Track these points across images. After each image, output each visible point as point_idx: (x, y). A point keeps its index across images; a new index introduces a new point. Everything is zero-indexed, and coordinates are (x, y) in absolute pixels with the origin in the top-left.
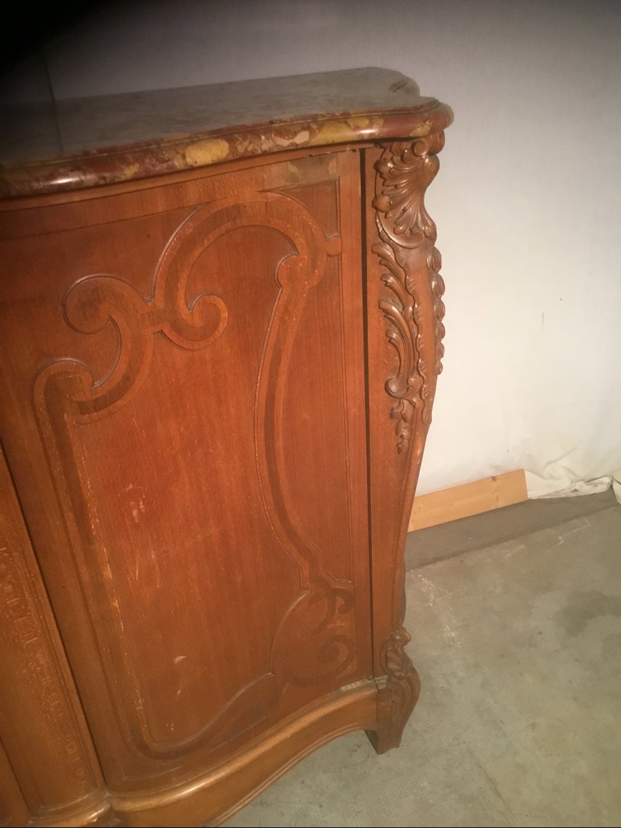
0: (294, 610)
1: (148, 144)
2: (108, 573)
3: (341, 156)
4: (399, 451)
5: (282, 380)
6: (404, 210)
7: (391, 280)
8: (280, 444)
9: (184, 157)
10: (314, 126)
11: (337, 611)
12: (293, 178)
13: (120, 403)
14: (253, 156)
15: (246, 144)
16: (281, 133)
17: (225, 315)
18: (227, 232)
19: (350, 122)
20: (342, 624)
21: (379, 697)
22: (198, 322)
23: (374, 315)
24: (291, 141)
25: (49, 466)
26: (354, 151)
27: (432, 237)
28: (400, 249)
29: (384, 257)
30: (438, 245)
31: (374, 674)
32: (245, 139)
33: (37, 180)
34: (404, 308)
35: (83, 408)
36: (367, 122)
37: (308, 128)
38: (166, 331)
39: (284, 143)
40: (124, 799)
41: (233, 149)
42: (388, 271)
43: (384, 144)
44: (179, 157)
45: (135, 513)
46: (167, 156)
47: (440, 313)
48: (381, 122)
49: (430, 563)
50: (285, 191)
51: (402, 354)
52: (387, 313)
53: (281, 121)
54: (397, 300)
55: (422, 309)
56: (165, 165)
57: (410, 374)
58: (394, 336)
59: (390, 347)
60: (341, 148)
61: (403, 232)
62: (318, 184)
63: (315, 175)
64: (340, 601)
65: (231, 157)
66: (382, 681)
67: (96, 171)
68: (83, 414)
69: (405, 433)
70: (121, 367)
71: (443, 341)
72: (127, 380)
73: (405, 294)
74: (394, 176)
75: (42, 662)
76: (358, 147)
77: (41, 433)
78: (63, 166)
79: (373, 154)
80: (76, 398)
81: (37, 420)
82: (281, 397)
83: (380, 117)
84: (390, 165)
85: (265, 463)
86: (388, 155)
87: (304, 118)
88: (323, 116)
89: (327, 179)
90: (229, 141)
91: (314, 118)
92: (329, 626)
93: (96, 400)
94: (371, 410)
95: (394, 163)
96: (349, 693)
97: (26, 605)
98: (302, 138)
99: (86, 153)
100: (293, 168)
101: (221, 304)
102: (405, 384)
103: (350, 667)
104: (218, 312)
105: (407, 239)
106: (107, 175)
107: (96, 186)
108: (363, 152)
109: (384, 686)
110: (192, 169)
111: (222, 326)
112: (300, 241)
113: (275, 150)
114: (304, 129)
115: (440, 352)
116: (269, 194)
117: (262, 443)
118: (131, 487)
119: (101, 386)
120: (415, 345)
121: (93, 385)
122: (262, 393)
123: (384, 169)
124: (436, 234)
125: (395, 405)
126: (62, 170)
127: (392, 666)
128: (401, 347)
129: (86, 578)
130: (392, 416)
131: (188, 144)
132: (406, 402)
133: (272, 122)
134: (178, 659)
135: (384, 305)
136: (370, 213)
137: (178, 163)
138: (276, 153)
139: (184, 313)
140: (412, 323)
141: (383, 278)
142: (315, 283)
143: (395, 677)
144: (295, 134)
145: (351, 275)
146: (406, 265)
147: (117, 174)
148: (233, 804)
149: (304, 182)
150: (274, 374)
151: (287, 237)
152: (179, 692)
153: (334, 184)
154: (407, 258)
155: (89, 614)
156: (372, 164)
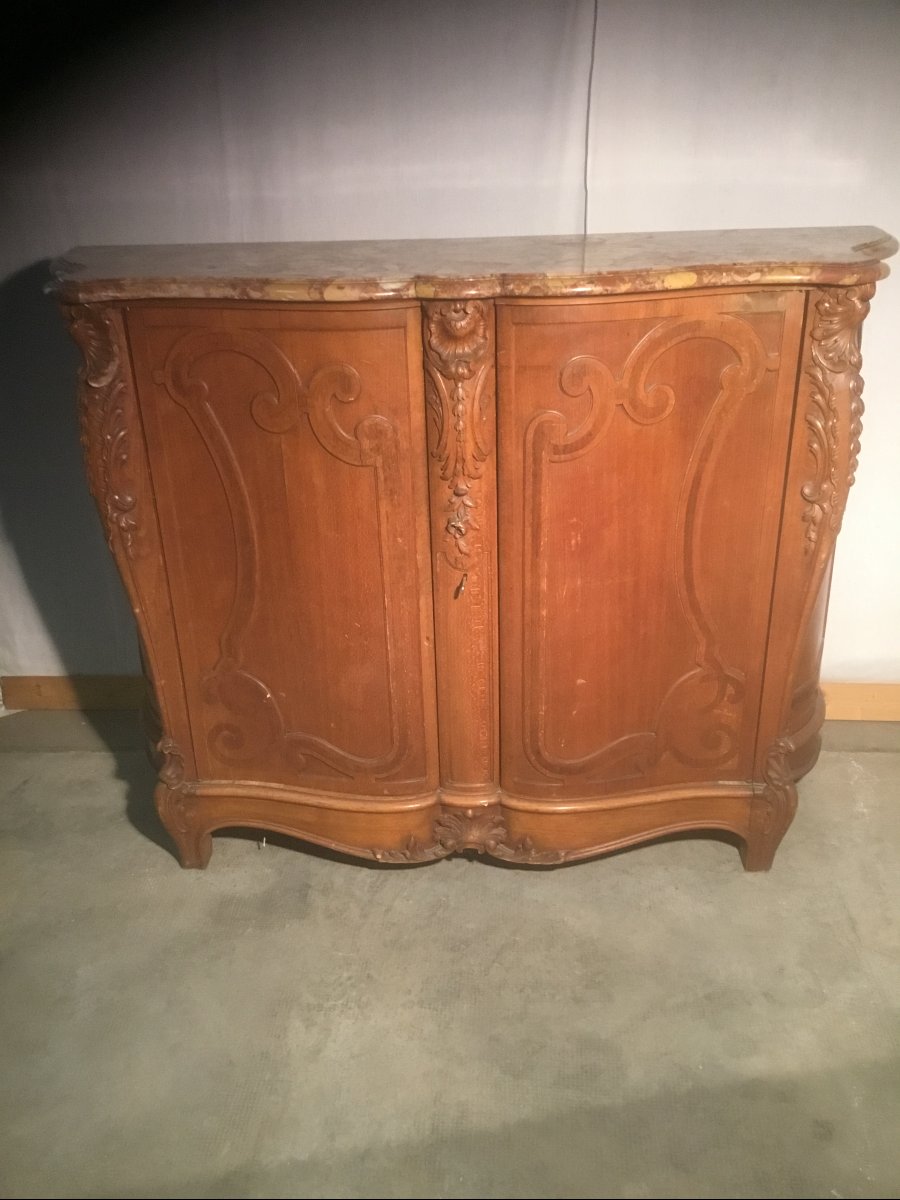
0: (686, 681)
1: (641, 271)
2: (544, 585)
3: (789, 294)
4: (806, 552)
5: (710, 466)
6: (836, 341)
7: (818, 397)
8: (699, 521)
9: (663, 282)
10: (766, 270)
11: (726, 699)
12: (747, 306)
13: (581, 452)
14: (715, 287)
15: (710, 277)
16: (738, 272)
17: (672, 402)
18: (688, 339)
19: (796, 270)
20: (729, 714)
21: (753, 801)
22: (650, 404)
23: (800, 426)
24: (746, 278)
25: (524, 489)
26: (801, 291)
27: (858, 365)
28: (828, 372)
29: (814, 377)
30: (862, 373)
31: (753, 778)
32: (710, 274)
33: (566, 287)
34: (826, 423)
35: (556, 450)
36: (808, 270)
37: (761, 271)
38: (625, 406)
39: (740, 279)
40: (511, 797)
41: (700, 279)
42: (817, 390)
43: (825, 289)
44: (660, 282)
45: (573, 542)
46: (651, 280)
47: (857, 432)
48: (819, 271)
49: (868, 751)
50: (738, 315)
51: (819, 462)
52: (811, 425)
53: (742, 264)
54: (821, 414)
55: (841, 424)
56: (648, 286)
57: (824, 480)
58: (815, 446)
59: (810, 455)
60: (790, 288)
61: (831, 358)
62: (766, 313)
63: (766, 305)
64: (730, 690)
65: (697, 286)
66: (760, 788)
67: (603, 285)
68: (555, 454)
69: (813, 536)
70: (588, 425)
71: (858, 457)
72: (590, 435)
73: (828, 411)
74: (829, 313)
75: (481, 648)
76: (804, 288)
77: (524, 462)
78: (583, 279)
79: (816, 295)
80: (553, 442)
81: (524, 452)
82: (707, 481)
83: (820, 268)
84: (827, 305)
85: (683, 534)
86: (827, 297)
87: (762, 263)
88: (776, 263)
89: (774, 310)
90: (697, 274)
91: (768, 264)
92: (716, 711)
93: (566, 446)
94: (785, 510)
95: (829, 303)
96: (724, 786)
97: (483, 597)
98: (754, 277)
99: (600, 274)
100: (748, 299)
101: (671, 393)
102: (817, 488)
103: (730, 763)
104: (668, 398)
105: (834, 364)
106: (609, 288)
107: (601, 295)
108: (808, 293)
109: (761, 792)
110: (667, 291)
111: (669, 410)
112: (745, 355)
113: (732, 284)
114: (757, 271)
115: (854, 466)
116: (726, 316)
117: (684, 516)
118: (575, 520)
119: (573, 436)
120: (831, 456)
121: (566, 434)
122: (691, 470)
123: (821, 307)
124: (861, 364)
125: (808, 509)
126: (582, 283)
127: (772, 774)
128: (819, 456)
129: (528, 583)
130: (804, 519)
131: (667, 274)
132: (817, 507)
133: (735, 264)
134: (580, 681)
135: (810, 417)
136: (807, 340)
137: (658, 286)
138: (732, 286)
139: (642, 394)
140: (830, 435)
141: (812, 395)
142: (753, 389)
143: (774, 785)
144: (750, 273)
145: (785, 389)
146: (831, 385)
147: (615, 288)
148: (600, 843)
149: (755, 310)
150: (704, 459)
151: (735, 351)
152: (575, 712)
153: (781, 315)
154: (833, 380)
155: (523, 616)
156: (815, 302)
